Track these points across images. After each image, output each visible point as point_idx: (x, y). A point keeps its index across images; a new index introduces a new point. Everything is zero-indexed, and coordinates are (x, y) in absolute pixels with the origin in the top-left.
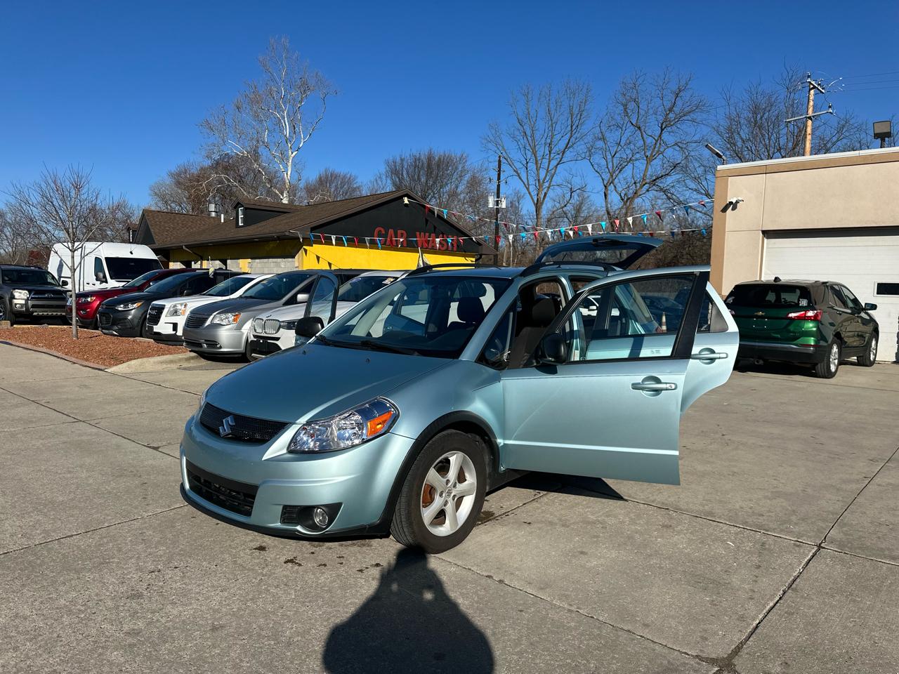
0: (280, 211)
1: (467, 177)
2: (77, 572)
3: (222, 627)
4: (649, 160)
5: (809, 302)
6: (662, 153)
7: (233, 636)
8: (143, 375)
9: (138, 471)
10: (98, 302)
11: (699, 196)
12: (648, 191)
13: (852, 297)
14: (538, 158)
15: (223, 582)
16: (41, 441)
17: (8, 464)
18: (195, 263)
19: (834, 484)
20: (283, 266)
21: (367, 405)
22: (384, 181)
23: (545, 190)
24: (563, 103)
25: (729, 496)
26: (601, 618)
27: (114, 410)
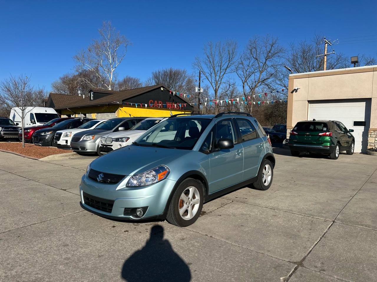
0: (108, 94)
1: (186, 80)
2: (40, 237)
3: (102, 256)
4: (261, 72)
5: (327, 129)
6: (266, 69)
7: (107, 259)
8: (54, 161)
9: (58, 199)
10: (33, 132)
11: (282, 87)
12: (260, 85)
13: (344, 127)
14: (216, 72)
15: (100, 239)
16: (16, 188)
17: (4, 197)
18: (72, 115)
19: (339, 199)
20: (110, 116)
21: (157, 168)
22: (152, 81)
23: (219, 85)
24: (226, 49)
25: (298, 204)
26: (251, 249)
27: (45, 175)
